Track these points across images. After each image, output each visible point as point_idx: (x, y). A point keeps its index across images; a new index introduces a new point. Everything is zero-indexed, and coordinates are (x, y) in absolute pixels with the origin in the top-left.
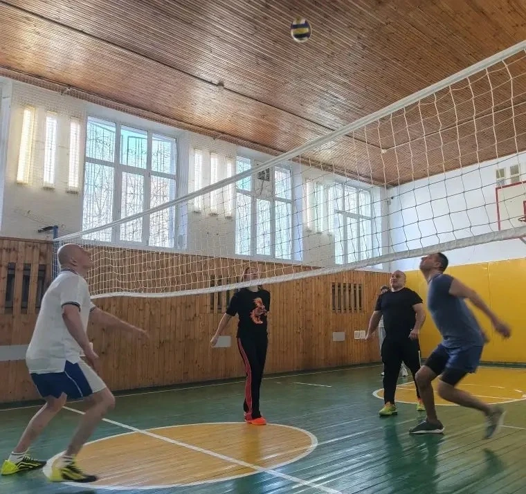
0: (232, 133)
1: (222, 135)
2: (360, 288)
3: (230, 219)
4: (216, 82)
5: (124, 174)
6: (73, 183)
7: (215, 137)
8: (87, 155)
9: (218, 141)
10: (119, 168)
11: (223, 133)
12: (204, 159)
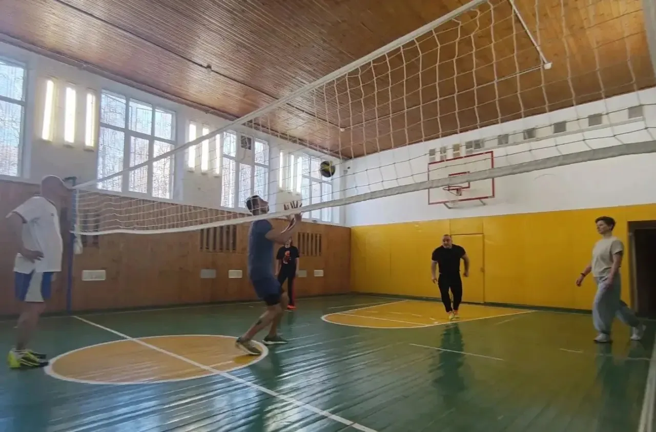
0: (221, 109)
1: (213, 110)
2: (320, 237)
3: (219, 178)
4: (205, 65)
5: (133, 138)
6: (89, 142)
7: (207, 111)
8: (102, 121)
9: (209, 115)
10: (129, 134)
11: (213, 108)
12: (197, 129)
